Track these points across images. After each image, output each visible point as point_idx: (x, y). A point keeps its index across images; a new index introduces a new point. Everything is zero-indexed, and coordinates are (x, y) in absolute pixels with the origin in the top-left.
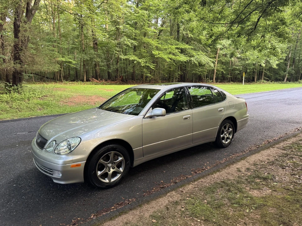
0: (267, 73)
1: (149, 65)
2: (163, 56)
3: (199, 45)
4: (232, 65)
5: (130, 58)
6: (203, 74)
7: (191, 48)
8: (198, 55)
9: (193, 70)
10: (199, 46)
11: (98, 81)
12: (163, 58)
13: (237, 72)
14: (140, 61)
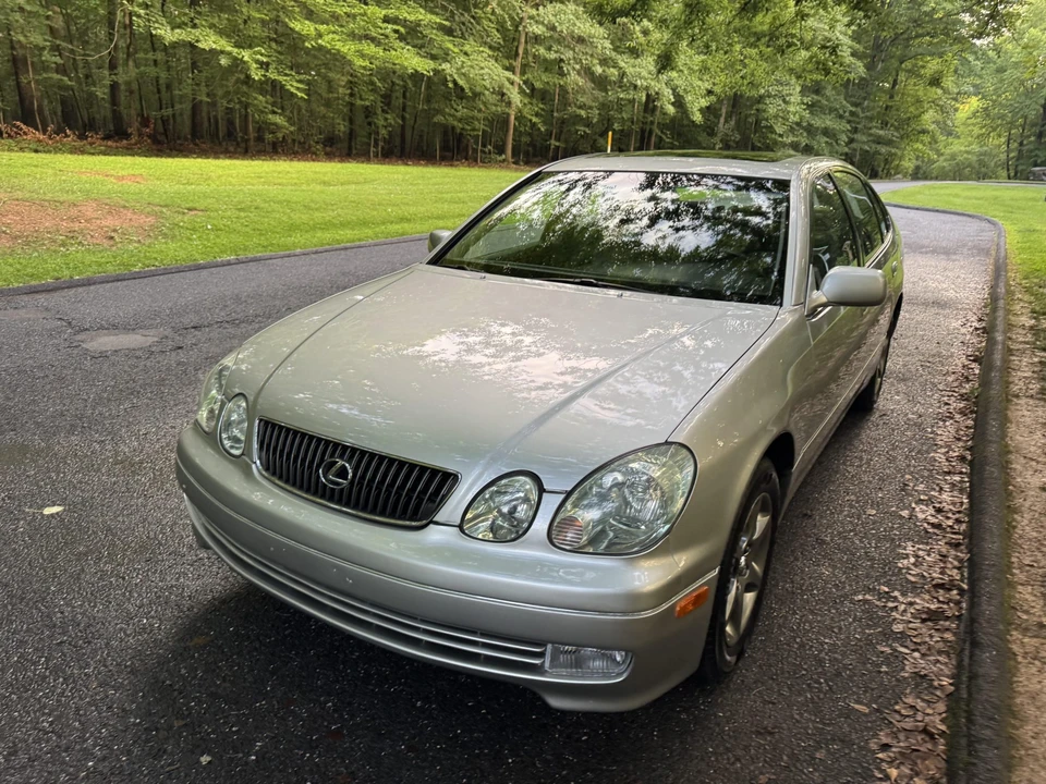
0: (664, 137)
1: (281, 78)
2: (339, 45)
3: (462, 14)
4: (565, 103)
5: (197, 41)
6: (474, 130)
7: (440, 24)
8: (466, 54)
9: (438, 112)
10: (463, 19)
11: (42, 137)
12: (338, 51)
13: (582, 129)
14: (246, 55)
